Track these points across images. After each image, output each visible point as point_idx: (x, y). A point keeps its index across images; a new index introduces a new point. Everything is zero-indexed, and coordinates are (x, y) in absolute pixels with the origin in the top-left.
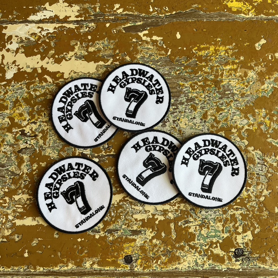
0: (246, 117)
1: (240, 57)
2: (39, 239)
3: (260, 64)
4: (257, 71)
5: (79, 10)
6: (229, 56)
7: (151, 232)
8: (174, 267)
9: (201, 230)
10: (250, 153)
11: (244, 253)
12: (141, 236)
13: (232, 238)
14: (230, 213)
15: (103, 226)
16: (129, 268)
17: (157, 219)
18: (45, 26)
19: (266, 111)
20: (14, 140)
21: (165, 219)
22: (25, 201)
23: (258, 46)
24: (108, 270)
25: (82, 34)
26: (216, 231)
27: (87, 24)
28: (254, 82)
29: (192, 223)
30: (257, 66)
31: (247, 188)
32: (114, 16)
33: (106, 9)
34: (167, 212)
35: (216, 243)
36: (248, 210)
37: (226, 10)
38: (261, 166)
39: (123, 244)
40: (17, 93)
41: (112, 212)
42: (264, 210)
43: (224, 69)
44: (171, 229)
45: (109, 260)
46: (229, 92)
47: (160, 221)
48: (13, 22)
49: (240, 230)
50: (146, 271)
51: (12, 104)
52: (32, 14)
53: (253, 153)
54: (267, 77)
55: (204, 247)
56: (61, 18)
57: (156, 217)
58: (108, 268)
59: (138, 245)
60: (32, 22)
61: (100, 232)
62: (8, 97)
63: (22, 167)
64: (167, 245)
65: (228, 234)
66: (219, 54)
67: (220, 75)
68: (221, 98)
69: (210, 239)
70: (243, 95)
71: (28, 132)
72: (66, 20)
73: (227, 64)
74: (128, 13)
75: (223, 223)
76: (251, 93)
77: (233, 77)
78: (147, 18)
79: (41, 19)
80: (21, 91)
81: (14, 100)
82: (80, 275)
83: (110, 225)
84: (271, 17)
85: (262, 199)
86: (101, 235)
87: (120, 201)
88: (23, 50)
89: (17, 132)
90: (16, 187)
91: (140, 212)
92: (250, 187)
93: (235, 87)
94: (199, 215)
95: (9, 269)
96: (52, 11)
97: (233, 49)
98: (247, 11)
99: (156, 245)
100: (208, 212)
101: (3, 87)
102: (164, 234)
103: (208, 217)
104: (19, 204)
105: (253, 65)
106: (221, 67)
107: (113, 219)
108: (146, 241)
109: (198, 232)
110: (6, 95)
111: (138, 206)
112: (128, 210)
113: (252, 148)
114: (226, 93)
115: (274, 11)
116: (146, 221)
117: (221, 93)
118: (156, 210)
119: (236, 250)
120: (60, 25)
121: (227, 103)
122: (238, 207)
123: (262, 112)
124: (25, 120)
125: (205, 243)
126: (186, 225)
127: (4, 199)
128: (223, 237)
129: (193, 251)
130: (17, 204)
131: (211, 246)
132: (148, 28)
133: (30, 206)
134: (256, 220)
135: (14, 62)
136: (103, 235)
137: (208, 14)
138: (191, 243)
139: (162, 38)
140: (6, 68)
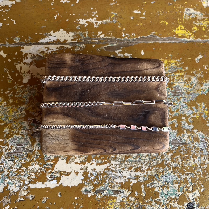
0: (191, 109)
1: (185, 67)
2: (47, 198)
3: (199, 72)
4: (197, 77)
5: (74, 36)
6: (177, 66)
7: (128, 192)
9: (163, 190)
10: (195, 134)
11: (194, 206)
12: (121, 195)
13: (185, 195)
14: (183, 177)
15: (93, 187)
17: (132, 182)
18: (51, 47)
19: (205, 105)
20: (29, 126)
21: (137, 182)
22: (36, 170)
23: (197, 60)
25: (76, 52)
26: (174, 190)
27: (79, 45)
28: (196, 84)
29: (156, 185)
30: (197, 73)
31: (194, 158)
32: (98, 40)
33: (93, 35)
34: (139, 177)
35: (174, 199)
36: (196, 175)
37: (174, 36)
38: (203, 143)
39: (108, 201)
40: (31, 93)
41: (99, 177)
42: (207, 174)
43: (175, 75)
44: (142, 189)
46: (179, 92)
47: (134, 184)
48: (28, 44)
49: (191, 189)
51: (27, 100)
52: (42, 38)
53: (197, 133)
54: (204, 81)
55: (166, 202)
56: (61, 41)
57: (131, 181)
59: (118, 201)
60: (42, 44)
61: (91, 192)
62: (24, 96)
63: (35, 145)
64: (139, 201)
65: (183, 193)
66: (171, 66)
67: (172, 80)
68: (173, 96)
69: (169, 196)
70: (188, 93)
71: (39, 121)
72: (65, 42)
73: (176, 72)
74: (107, 38)
75: (178, 184)
76: (194, 92)
77: (181, 81)
78: (121, 41)
79: (48, 42)
80: (34, 91)
81: (29, 98)
83: (98, 187)
84: (205, 40)
85: (205, 166)
86: (92, 195)
87: (105, 169)
88: (35, 63)
89: (31, 121)
90: (30, 160)
91: (119, 177)
92: (196, 158)
93: (183, 88)
94: (161, 179)
96: (55, 37)
97: (180, 62)
98: (188, 36)
99: (131, 201)
100: (167, 176)
101: (21, 89)
102: (137, 193)
103: (167, 180)
104: (33, 173)
105: (195, 73)
106: (172, 74)
107: (100, 183)
108: (124, 198)
109: (161, 191)
110: (23, 95)
111: (117, 173)
112: (111, 176)
113: (197, 130)
114: (177, 92)
115: (207, 36)
116: (124, 184)
117: (174, 92)
118: (131, 176)
119: (188, 204)
120: (61, 46)
121: (177, 99)
122: (189, 173)
123: (202, 105)
124: (36, 112)
125: (167, 199)
126: (152, 186)
127: (22, 169)
128: (179, 195)
129: (158, 205)
130: (31, 173)
131: (170, 201)
132: (122, 48)
133: (40, 174)
134: (201, 182)
135: (29, 71)
136: (93, 194)
137: (163, 38)
138: (157, 199)
139: (131, 55)
140: (23, 76)
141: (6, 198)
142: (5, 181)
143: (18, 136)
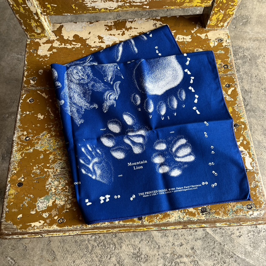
8: (167, 220)
16: (141, 223)
24: (128, 224)
50: (151, 224)
58: (129, 223)
82: (112, 228)
95: (71, 228)
119: (202, 208)
127: (66, 187)
129: (177, 211)
141: (54, 210)
142: (53, 197)
143: (61, 161)
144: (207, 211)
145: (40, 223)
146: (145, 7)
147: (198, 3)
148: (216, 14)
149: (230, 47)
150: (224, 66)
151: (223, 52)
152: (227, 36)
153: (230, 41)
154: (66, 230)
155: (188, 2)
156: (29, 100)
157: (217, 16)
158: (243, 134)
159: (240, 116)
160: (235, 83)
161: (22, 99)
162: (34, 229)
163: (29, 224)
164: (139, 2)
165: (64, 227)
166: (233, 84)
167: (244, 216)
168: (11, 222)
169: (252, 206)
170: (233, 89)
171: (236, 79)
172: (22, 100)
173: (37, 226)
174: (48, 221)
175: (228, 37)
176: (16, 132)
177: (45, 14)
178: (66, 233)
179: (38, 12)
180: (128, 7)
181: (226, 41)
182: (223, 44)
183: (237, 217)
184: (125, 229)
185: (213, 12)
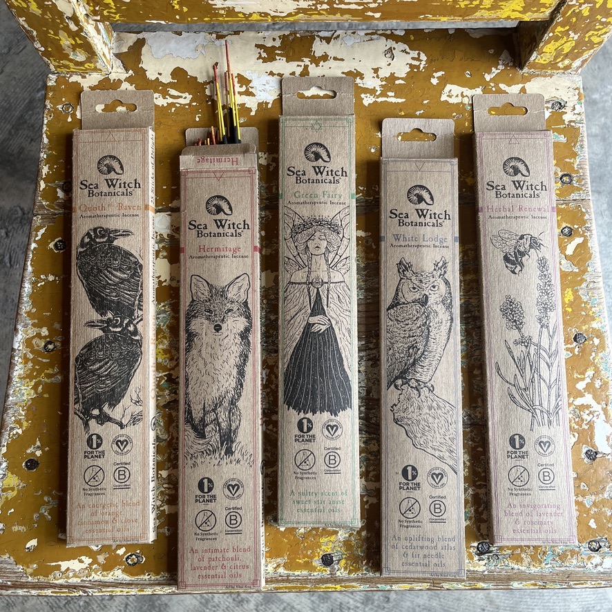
11: (491, 549)
16: (329, 573)
20: (157, 390)
24: (298, 576)
39: (319, 539)
40: (159, 318)
45: (300, 561)
50: (353, 576)
57: (365, 499)
58: (299, 573)
59: (341, 539)
65: (469, 523)
88: (165, 254)
89: (161, 378)
95: (158, 577)
108: (353, 534)
119: (479, 544)
144: (491, 552)
145: (83, 562)
146: (370, 14)
147: (513, 11)
148: (557, 39)
149: (581, 125)
150: (561, 179)
151: (562, 139)
152: (576, 94)
153: (584, 110)
154: (146, 583)
155: (489, 9)
156: (53, 243)
157: (558, 44)
158: (596, 361)
159: (591, 313)
160: (587, 225)
161: (37, 239)
162: (68, 578)
163: (54, 564)
164: (356, 3)
165: (140, 575)
166: (581, 227)
167: (579, 567)
168: (11, 558)
169: (602, 544)
170: (579, 240)
171: (589, 215)
172: (35, 241)
173: (74, 570)
174: (101, 559)
175: (579, 99)
176: (19, 327)
177: (98, 18)
178: (145, 590)
179: (78, 14)
180: (324, 13)
181: (574, 109)
182: (564, 117)
183: (563, 569)
184: (290, 585)
185: (551, 34)
